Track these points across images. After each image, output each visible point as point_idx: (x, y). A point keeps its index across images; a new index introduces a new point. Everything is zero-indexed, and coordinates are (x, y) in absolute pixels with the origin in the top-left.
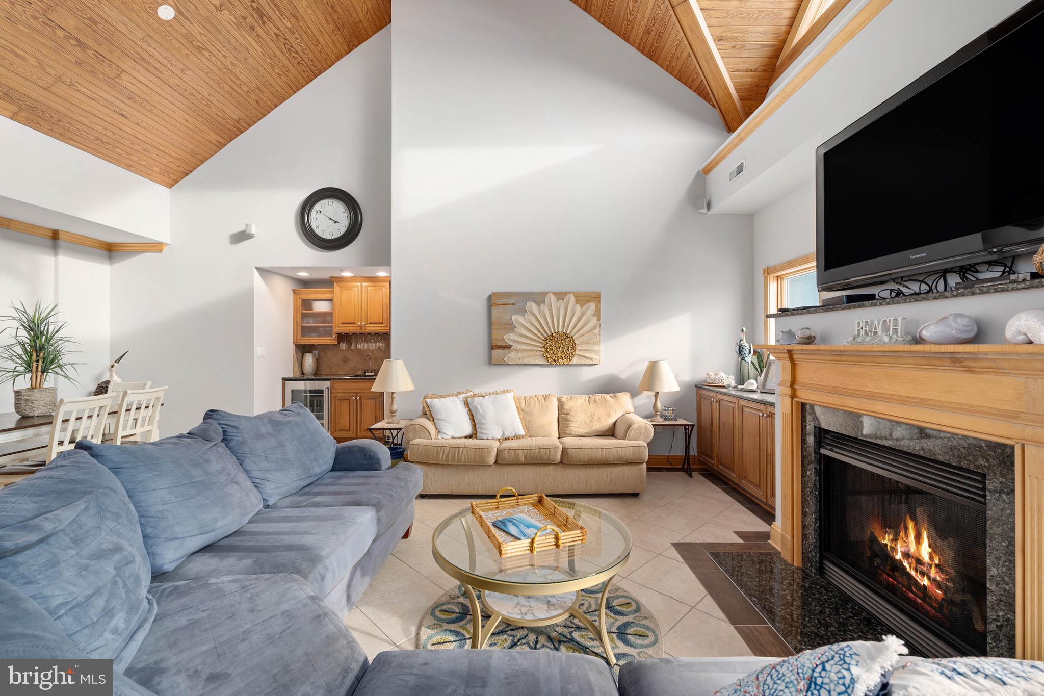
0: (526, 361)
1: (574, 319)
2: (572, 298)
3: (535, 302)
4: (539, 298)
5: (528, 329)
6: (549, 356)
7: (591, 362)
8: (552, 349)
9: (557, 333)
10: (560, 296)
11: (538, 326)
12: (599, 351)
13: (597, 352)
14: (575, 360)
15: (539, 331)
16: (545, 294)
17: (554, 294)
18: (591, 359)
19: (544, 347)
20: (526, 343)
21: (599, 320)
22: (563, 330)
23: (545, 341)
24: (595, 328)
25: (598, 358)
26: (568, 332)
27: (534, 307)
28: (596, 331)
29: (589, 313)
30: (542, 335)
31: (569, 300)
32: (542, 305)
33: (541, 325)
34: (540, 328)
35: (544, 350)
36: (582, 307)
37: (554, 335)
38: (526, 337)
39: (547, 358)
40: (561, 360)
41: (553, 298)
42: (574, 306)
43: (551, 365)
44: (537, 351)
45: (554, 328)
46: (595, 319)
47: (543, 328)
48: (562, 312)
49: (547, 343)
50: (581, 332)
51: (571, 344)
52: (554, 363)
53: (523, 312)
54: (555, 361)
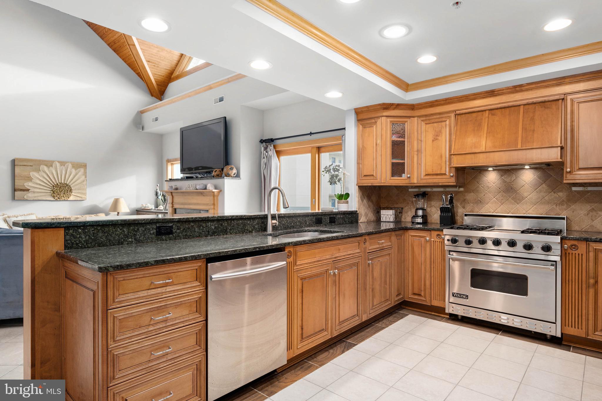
0: (40, 198)
1: (71, 177)
2: (70, 166)
3: (46, 166)
4: (49, 164)
5: (42, 180)
6: (55, 196)
7: (81, 199)
8: (57, 192)
9: (61, 183)
10: (62, 163)
11: (48, 179)
12: (86, 193)
13: (85, 194)
14: (71, 198)
15: (49, 182)
16: (53, 162)
17: (59, 162)
18: (81, 198)
19: (52, 190)
20: (40, 188)
21: (86, 177)
22: (64, 182)
23: (52, 188)
24: (83, 181)
25: (85, 197)
26: (67, 183)
27: (46, 169)
28: (84, 183)
29: (80, 174)
30: (51, 184)
31: (68, 166)
32: (51, 168)
33: (50, 178)
34: (49, 180)
35: (52, 192)
36: (76, 171)
37: (59, 184)
38: (40, 185)
39: (54, 197)
40: (63, 198)
41: (58, 164)
42: (71, 169)
43: (56, 200)
44: (47, 192)
45: (59, 180)
46: (83, 177)
47: (51, 180)
48: (64, 172)
49: (54, 189)
50: (76, 183)
51: (69, 189)
52: (59, 199)
53: (38, 170)
54: (59, 198)
